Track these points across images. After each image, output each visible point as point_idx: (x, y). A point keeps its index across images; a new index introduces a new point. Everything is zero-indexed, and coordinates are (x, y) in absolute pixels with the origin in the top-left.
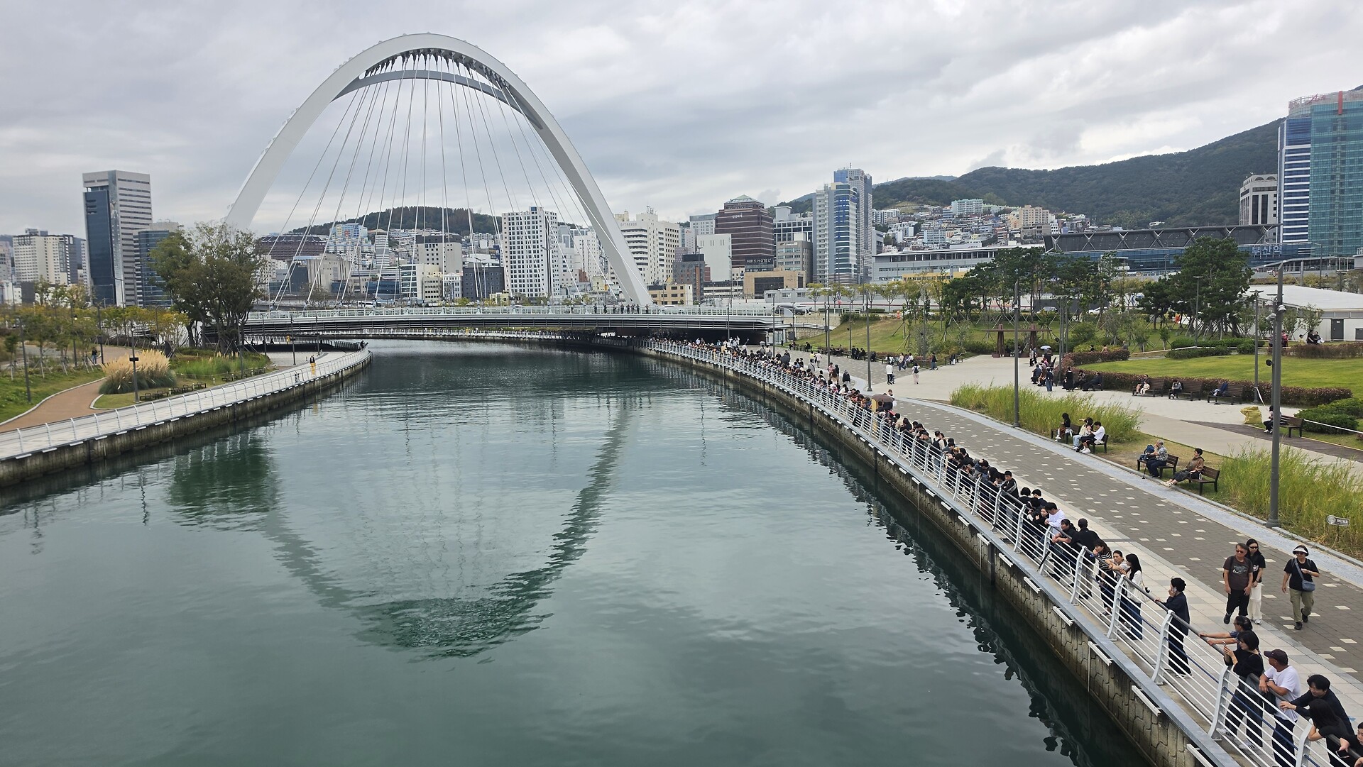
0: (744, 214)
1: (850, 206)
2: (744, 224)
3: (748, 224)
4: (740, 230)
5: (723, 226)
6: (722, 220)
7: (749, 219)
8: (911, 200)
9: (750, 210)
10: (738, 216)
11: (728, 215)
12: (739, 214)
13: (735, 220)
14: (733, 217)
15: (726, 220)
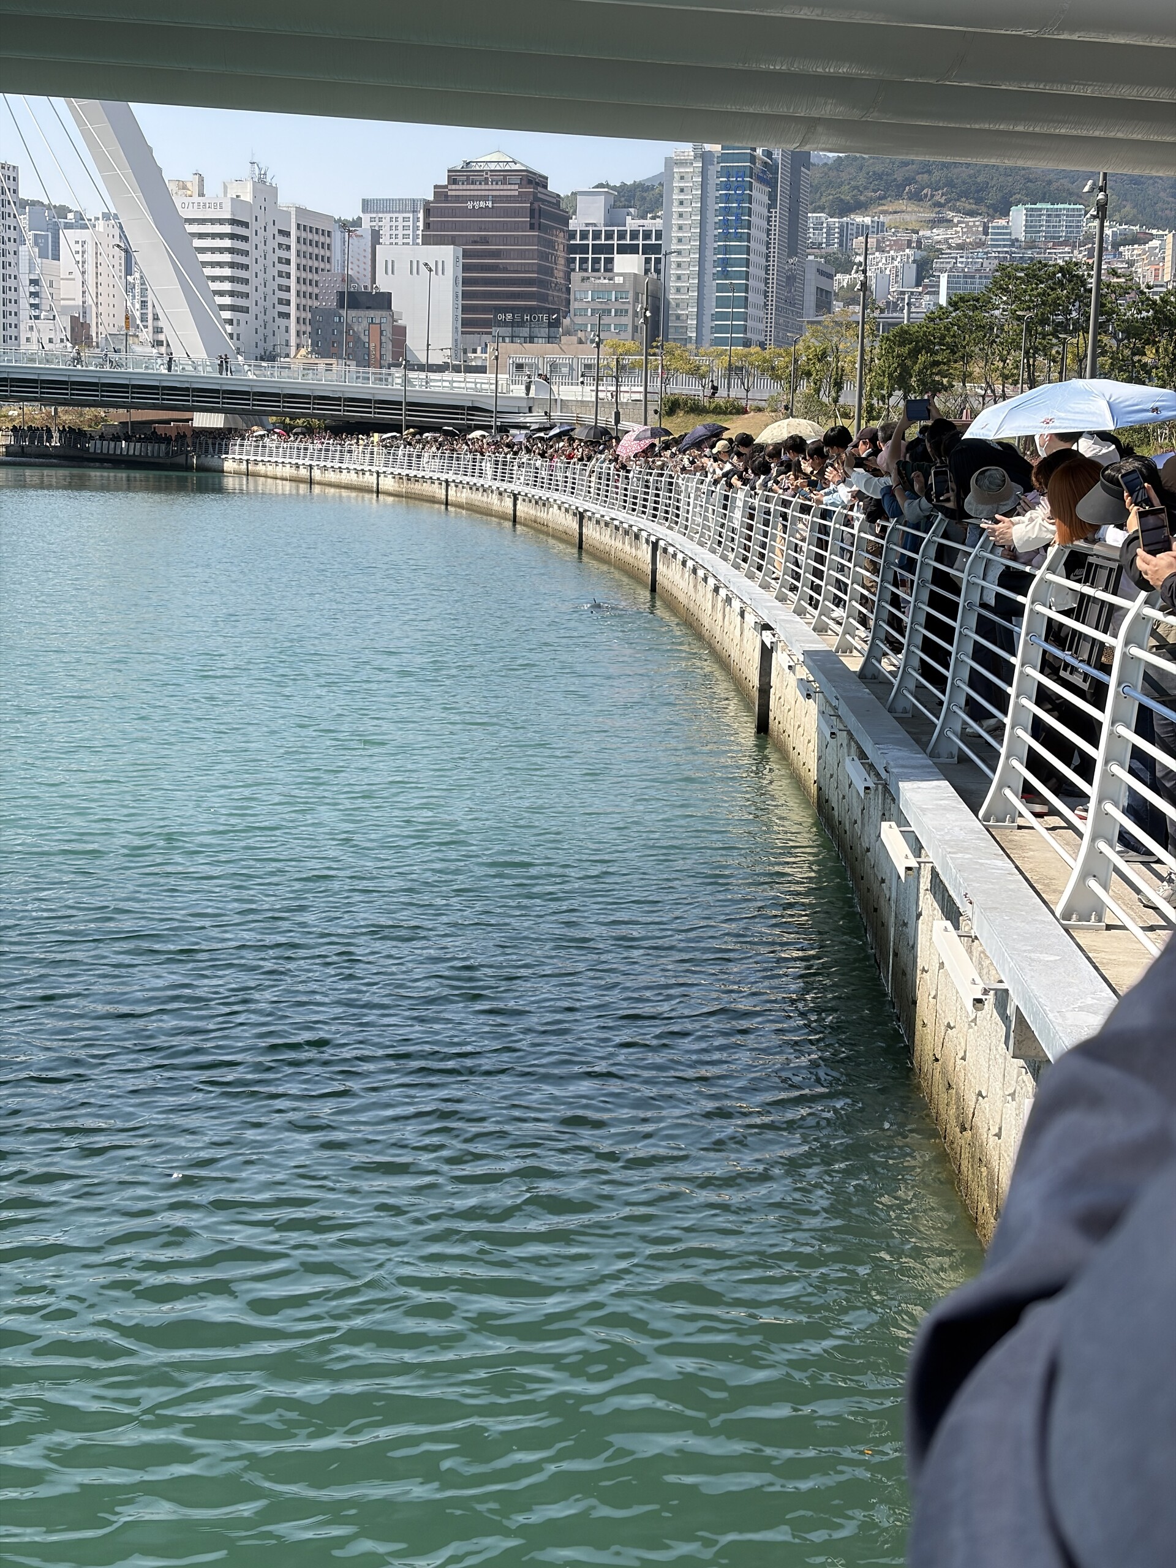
0: (495, 199)
1: (755, 193)
2: (495, 226)
3: (505, 226)
4: (485, 240)
5: (443, 226)
6: (442, 212)
7: (506, 212)
8: (916, 197)
9: (513, 190)
10: (482, 204)
11: (457, 199)
12: (485, 198)
13: (474, 212)
14: (470, 205)
15: (453, 212)
